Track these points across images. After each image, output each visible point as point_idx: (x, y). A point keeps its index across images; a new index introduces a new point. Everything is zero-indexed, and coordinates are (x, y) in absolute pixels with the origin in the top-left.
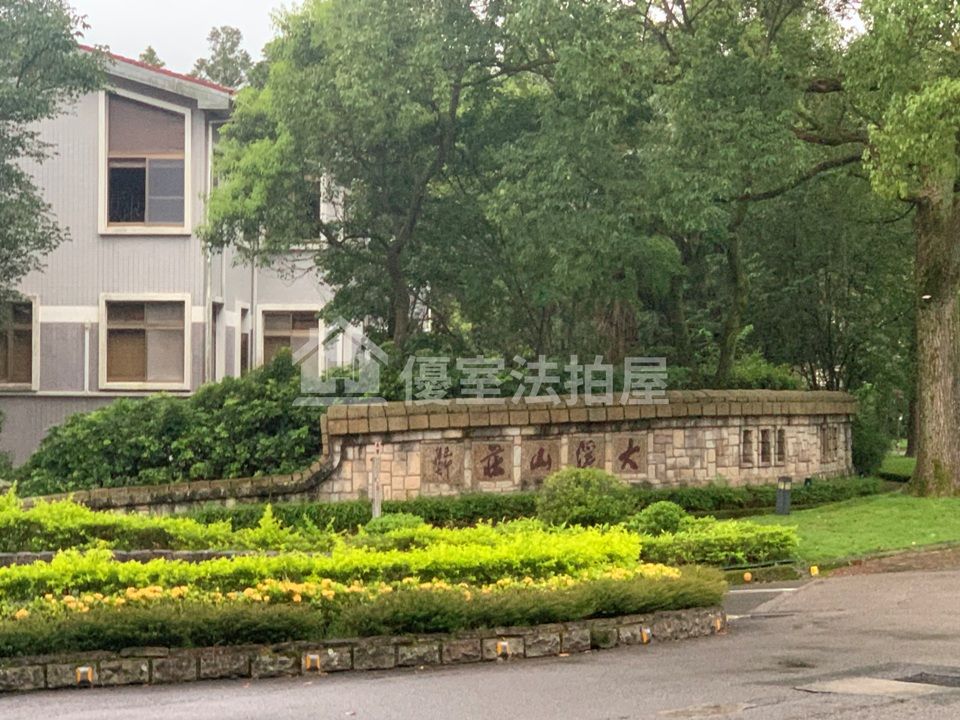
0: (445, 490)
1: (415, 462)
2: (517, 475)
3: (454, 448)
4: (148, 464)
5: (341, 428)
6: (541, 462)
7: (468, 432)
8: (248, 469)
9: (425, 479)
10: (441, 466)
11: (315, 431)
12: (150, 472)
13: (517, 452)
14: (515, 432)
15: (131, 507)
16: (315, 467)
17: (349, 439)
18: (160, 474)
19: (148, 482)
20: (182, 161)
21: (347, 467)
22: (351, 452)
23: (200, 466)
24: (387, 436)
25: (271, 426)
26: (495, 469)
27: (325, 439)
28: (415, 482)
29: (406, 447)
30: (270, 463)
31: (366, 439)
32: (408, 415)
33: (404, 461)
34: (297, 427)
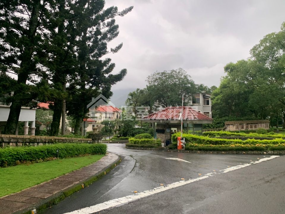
0: (238, 130)
1: (235, 127)
2: (245, 128)
3: (239, 126)
4: (206, 127)
5: (227, 124)
6: (247, 127)
7: (240, 124)
8: (217, 128)
9: (236, 129)
10: (237, 128)
11: (224, 124)
13: (245, 126)
14: (244, 124)
15: (205, 131)
16: (224, 127)
17: (228, 125)
19: (207, 129)
20: (199, 98)
21: (228, 128)
22: (228, 126)
23: (212, 127)
24: (232, 124)
25: (218, 123)
26: (243, 128)
27: (225, 125)
28: (235, 129)
29: (234, 125)
30: (219, 127)
31: (230, 125)
32: (234, 122)
33: (234, 127)
34: (221, 123)
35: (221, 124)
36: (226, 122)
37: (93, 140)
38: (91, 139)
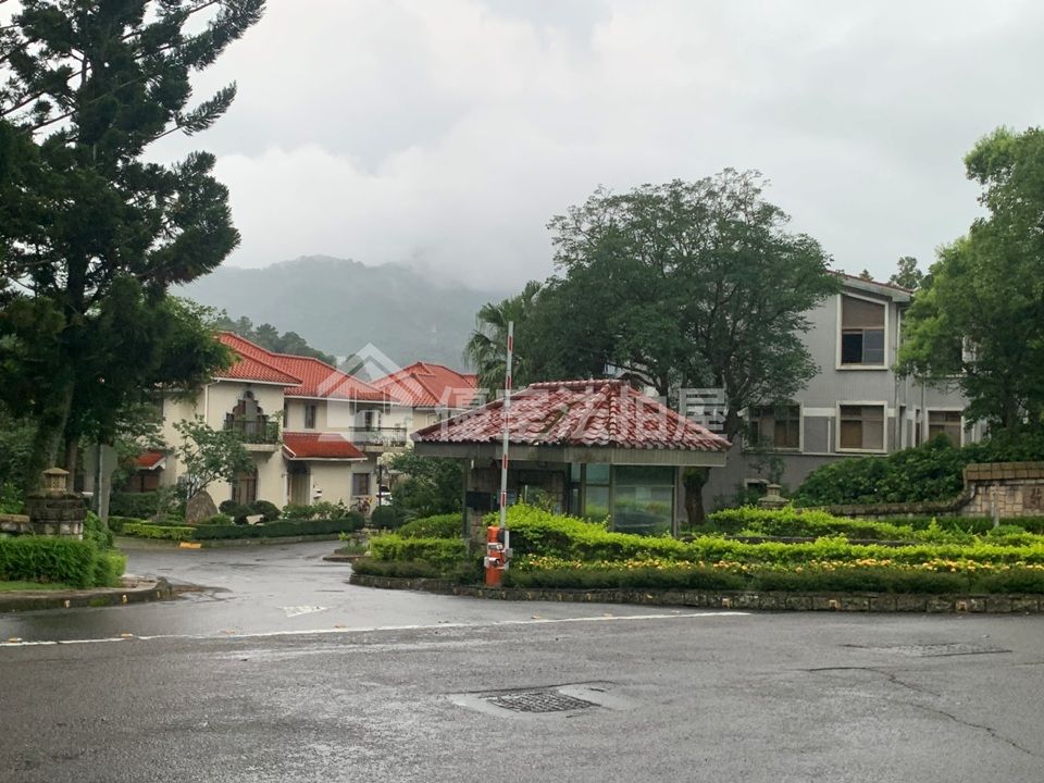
0: (1037, 513)
1: (1019, 497)
4: (864, 493)
5: (975, 476)
8: (920, 498)
9: (1025, 506)
10: (1035, 499)
11: (960, 478)
12: (865, 497)
15: (853, 516)
16: (960, 497)
17: (979, 483)
18: (870, 498)
19: (863, 502)
20: (883, 330)
21: (979, 498)
22: (981, 490)
23: (893, 495)
24: (1002, 482)
25: (934, 474)
27: (965, 482)
28: (1019, 508)
29: (1014, 488)
30: (933, 495)
31: (990, 483)
32: (1015, 470)
33: (1012, 495)
34: (949, 475)
35: (947, 479)
36: (972, 466)
37: (34, 520)
38: (26, 518)
